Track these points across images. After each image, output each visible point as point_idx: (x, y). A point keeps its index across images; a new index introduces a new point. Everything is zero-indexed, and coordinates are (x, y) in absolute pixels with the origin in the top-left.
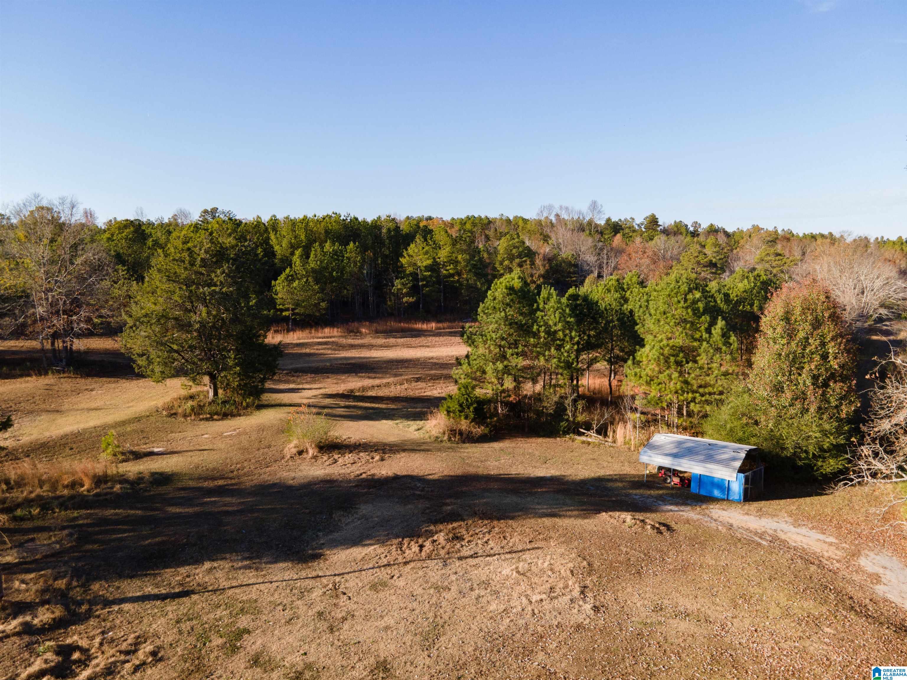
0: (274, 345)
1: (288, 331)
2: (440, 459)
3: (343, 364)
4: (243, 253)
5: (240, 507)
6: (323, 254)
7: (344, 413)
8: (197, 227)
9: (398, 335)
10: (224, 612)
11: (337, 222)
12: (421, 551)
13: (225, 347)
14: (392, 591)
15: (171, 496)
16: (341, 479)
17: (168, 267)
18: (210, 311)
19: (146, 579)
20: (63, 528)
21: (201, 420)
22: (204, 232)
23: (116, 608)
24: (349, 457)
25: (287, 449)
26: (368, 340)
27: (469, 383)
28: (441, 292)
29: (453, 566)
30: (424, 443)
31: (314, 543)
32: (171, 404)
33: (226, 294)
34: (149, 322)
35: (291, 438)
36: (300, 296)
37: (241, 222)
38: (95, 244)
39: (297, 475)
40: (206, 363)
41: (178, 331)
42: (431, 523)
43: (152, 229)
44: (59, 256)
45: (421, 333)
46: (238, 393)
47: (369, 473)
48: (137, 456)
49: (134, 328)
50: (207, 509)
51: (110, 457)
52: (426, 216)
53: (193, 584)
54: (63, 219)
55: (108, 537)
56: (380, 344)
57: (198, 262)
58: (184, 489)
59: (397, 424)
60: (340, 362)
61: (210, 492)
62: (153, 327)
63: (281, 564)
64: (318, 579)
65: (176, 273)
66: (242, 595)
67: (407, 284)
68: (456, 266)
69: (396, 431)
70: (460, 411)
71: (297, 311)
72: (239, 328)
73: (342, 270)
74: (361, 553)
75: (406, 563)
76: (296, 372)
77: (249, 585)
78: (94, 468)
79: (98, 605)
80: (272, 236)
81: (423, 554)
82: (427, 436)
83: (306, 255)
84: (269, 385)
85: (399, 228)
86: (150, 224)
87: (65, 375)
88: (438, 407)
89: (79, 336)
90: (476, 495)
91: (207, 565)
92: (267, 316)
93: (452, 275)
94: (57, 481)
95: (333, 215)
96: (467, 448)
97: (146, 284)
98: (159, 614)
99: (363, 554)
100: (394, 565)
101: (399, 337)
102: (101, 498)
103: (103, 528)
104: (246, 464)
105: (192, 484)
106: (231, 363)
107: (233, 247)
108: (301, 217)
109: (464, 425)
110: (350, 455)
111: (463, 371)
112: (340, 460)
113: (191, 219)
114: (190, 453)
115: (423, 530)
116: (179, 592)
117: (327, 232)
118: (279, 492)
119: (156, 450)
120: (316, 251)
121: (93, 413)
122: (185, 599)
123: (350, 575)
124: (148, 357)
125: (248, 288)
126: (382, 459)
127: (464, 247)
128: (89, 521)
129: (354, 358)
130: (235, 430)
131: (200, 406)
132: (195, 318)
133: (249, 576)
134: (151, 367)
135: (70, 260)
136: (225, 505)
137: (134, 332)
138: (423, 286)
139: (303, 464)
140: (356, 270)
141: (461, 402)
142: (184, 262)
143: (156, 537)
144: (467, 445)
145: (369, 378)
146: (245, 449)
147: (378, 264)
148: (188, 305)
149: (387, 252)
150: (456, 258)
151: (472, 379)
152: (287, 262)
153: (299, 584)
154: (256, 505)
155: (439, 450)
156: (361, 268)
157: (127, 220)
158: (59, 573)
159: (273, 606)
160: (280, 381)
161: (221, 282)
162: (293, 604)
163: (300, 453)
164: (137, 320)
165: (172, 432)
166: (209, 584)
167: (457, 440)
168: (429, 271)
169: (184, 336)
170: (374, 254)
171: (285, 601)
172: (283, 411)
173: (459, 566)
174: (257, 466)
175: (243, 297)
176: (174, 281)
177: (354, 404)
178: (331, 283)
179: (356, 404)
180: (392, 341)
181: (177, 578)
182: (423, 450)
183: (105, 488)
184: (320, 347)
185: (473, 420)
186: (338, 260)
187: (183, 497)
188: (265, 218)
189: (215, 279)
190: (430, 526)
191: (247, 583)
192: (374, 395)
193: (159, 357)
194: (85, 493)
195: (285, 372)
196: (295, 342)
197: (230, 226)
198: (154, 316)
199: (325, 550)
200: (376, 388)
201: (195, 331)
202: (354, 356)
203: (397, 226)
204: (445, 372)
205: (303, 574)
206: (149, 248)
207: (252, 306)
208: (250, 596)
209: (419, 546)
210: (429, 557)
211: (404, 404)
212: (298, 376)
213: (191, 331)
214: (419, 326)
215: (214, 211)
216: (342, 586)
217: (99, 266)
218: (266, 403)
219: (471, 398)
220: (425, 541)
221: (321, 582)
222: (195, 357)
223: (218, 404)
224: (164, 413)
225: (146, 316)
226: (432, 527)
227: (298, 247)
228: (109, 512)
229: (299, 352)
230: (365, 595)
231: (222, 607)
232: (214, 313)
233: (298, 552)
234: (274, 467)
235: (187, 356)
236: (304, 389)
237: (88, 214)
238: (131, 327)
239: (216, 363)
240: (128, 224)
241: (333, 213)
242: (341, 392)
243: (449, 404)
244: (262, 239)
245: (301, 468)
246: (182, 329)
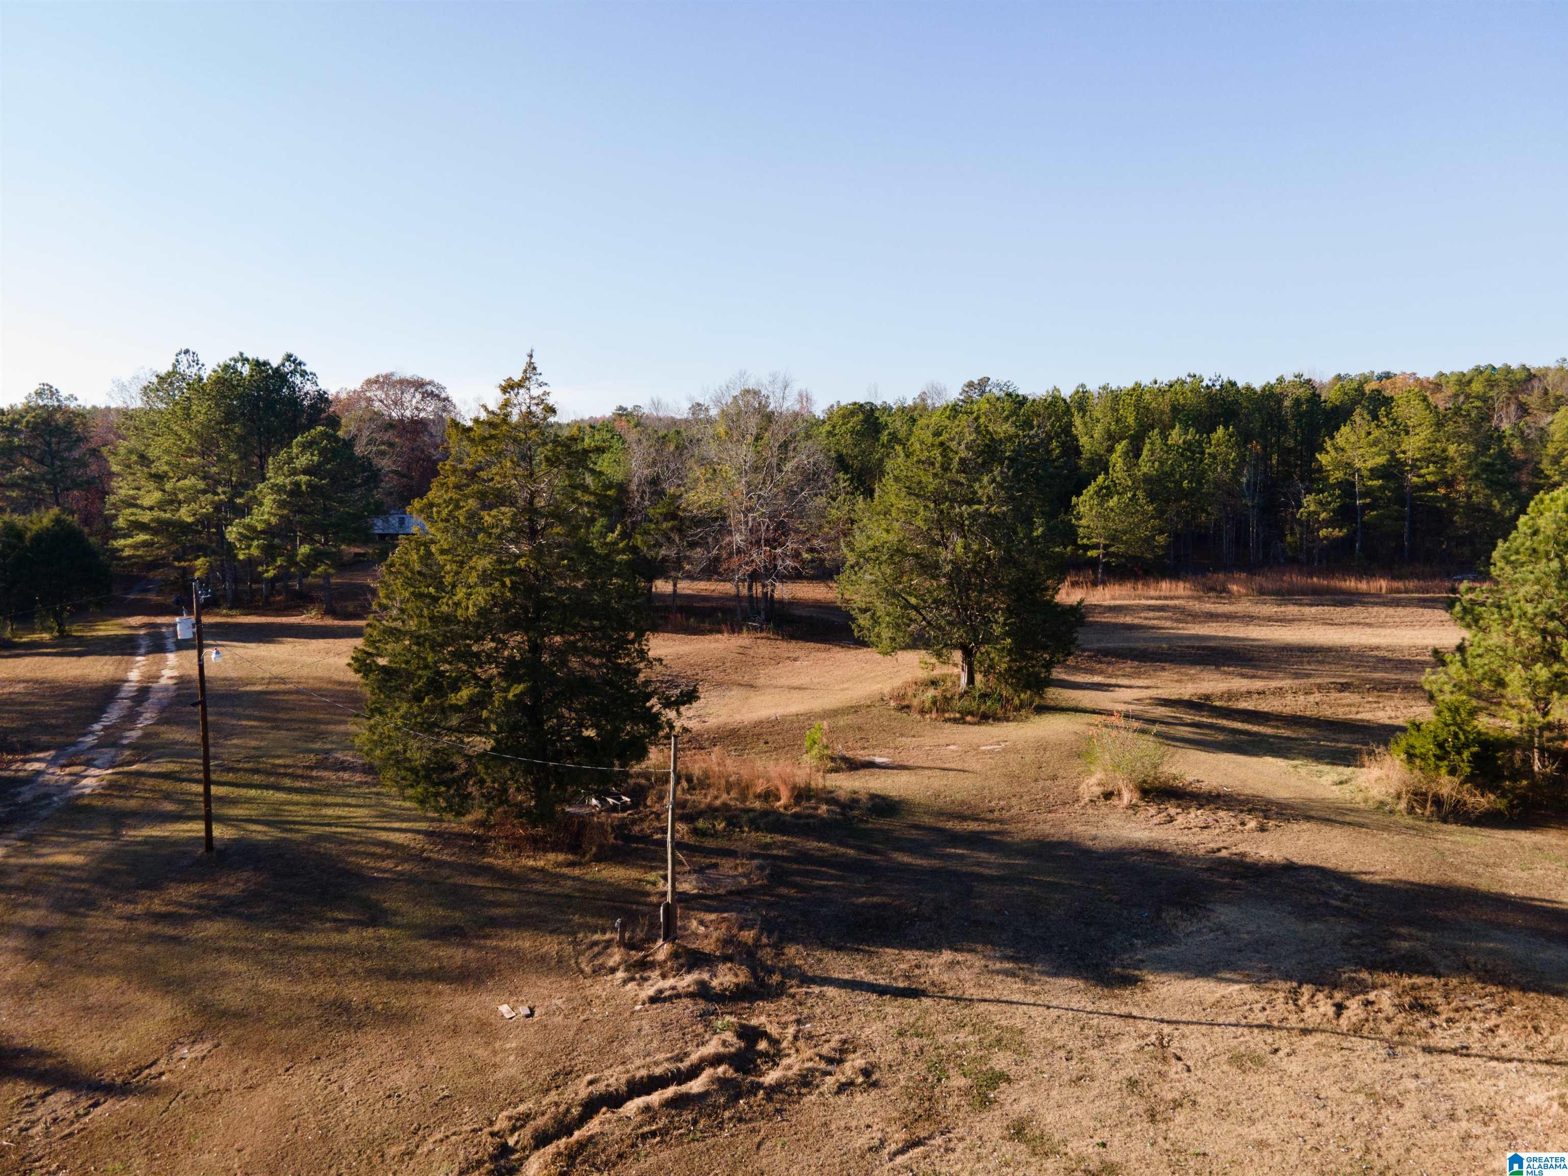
0: (1071, 606)
1: (1095, 584)
2: (1388, 846)
3: (1193, 647)
4: (1026, 447)
5: (1002, 872)
6: (1165, 448)
7: (1191, 736)
8: (956, 410)
9: (1306, 599)
10: (970, 1038)
11: (1195, 391)
12: (1338, 1015)
13: (990, 604)
14: (1275, 1078)
15: (897, 834)
16: (1179, 853)
17: (910, 474)
18: (970, 545)
19: (858, 957)
20: (753, 856)
21: (947, 720)
22: (965, 417)
23: (816, 989)
24: (1196, 816)
25: (1084, 786)
26: (1244, 606)
27: (1462, 702)
28: (1404, 519)
29: (1410, 1060)
30: (1351, 810)
31: (1127, 956)
32: (903, 692)
33: (994, 516)
34: (877, 559)
35: (1093, 768)
36: (1119, 524)
37: (1025, 398)
38: (810, 442)
39: (1100, 833)
40: (959, 629)
41: (919, 575)
42: (1364, 966)
43: (889, 415)
44: (765, 459)
45: (1354, 598)
46: (1007, 683)
47: (1234, 850)
48: (854, 765)
49: (856, 569)
50: (952, 865)
51: (815, 762)
52: (1378, 371)
53: (924, 982)
54: (772, 407)
55: (808, 881)
56: (1268, 614)
57: (955, 465)
58: (916, 827)
59: (1296, 767)
60: (1188, 643)
61: (956, 839)
62: (883, 567)
63: (1066, 981)
64: (1131, 1020)
65: (920, 482)
66: (999, 1016)
67: (1330, 503)
68: (1444, 467)
69: (1293, 780)
70: (1439, 758)
71: (1112, 549)
72: (1014, 573)
73: (1199, 477)
74: (1213, 992)
75: (1305, 1032)
76: (1106, 656)
77: (1011, 1003)
78: (794, 776)
79: (793, 978)
80: (1077, 421)
81: (1344, 1022)
82: (1359, 797)
83: (1135, 452)
84: (1058, 673)
85: (1319, 396)
86: (887, 409)
87: (762, 635)
88: (1386, 743)
89: (783, 578)
90: (1469, 930)
91: (947, 956)
92: (1061, 555)
93: (1433, 486)
94: (747, 787)
95: (1188, 380)
96: (1451, 833)
97: (876, 501)
98: (874, 1015)
99: (1218, 995)
100: (1280, 1028)
101: (1307, 605)
102: (802, 821)
103: (802, 867)
104: (1014, 801)
105: (927, 820)
106: (997, 630)
107: (1010, 439)
108: (1130, 385)
109: (1446, 785)
110: (1199, 812)
111: (1451, 678)
112: (1180, 819)
113: (947, 398)
114: (927, 772)
115: (1345, 976)
116: (904, 989)
117: (1176, 409)
118: (1067, 856)
119: (878, 760)
120: (1152, 444)
121: (796, 694)
122: (912, 1002)
123: (1191, 1027)
124: (874, 614)
125: (1032, 507)
126: (1262, 829)
127: (1465, 429)
128: (784, 853)
129: (1215, 638)
130: (998, 743)
131: (945, 697)
132: (945, 555)
133: (1012, 989)
134: (876, 630)
135: (778, 465)
136: (979, 864)
137: (856, 574)
138: (1366, 507)
139: (1111, 816)
140: (1226, 477)
141: (1441, 739)
142: (933, 464)
143: (873, 895)
144: (1454, 827)
145: (1243, 676)
146: (1014, 777)
147: (1271, 466)
148: (936, 535)
149: (1291, 443)
150: (1444, 451)
151: (1469, 694)
152: (1101, 464)
153: (1095, 1021)
154: (1028, 873)
155: (1386, 828)
156: (1237, 473)
157: (855, 404)
158: (746, 920)
159: (1050, 1048)
160: (1076, 669)
161: (989, 497)
162: (1083, 1053)
163: (1108, 795)
164: (860, 556)
165: (902, 735)
166: (948, 986)
167: (1427, 813)
168: (1378, 478)
169: (927, 584)
170: (1264, 448)
171: (1071, 1045)
172: (1080, 720)
173: (1425, 1064)
174: (1034, 807)
175: (1022, 523)
176: (918, 496)
177: (1210, 720)
178: (1177, 500)
179: (1214, 721)
180: (1292, 610)
181: (902, 966)
182: (1349, 824)
183: (807, 808)
184: (1151, 614)
185: (1468, 779)
186: (1194, 460)
187: (915, 840)
188: (1067, 392)
189: (980, 492)
190: (1360, 971)
191: (1009, 998)
192: (1250, 708)
193: (888, 614)
194: (782, 810)
195: (1086, 654)
196: (1106, 603)
197: (1007, 405)
198: (885, 550)
199: (1145, 972)
200: (1256, 696)
201: (944, 576)
202: (1214, 634)
203: (1314, 394)
204: (1406, 677)
205: (1104, 1006)
206: (883, 445)
207: (1038, 537)
208: (1013, 1022)
209: (1335, 1005)
210: (1356, 1031)
211: (1312, 731)
212: (1109, 663)
213: (938, 576)
214: (1351, 584)
215: (984, 381)
216: (1175, 1044)
217: (814, 474)
218: (1052, 703)
219: (1465, 732)
220: (1348, 998)
221: (1135, 1026)
222: (944, 617)
223: (974, 698)
224: (893, 704)
225: (875, 549)
226: (1364, 975)
227: (1122, 438)
228: (812, 845)
229: (1113, 620)
230: (1218, 1071)
231: (967, 1028)
232: (975, 547)
233: (1097, 966)
234: (1061, 814)
235: (929, 616)
236: (1119, 686)
237: (804, 398)
238: (852, 567)
239: (974, 629)
240: (858, 408)
241: (1189, 376)
242: (1186, 697)
243: (1412, 741)
244: (1060, 426)
245: (1109, 822)
246: (925, 572)
